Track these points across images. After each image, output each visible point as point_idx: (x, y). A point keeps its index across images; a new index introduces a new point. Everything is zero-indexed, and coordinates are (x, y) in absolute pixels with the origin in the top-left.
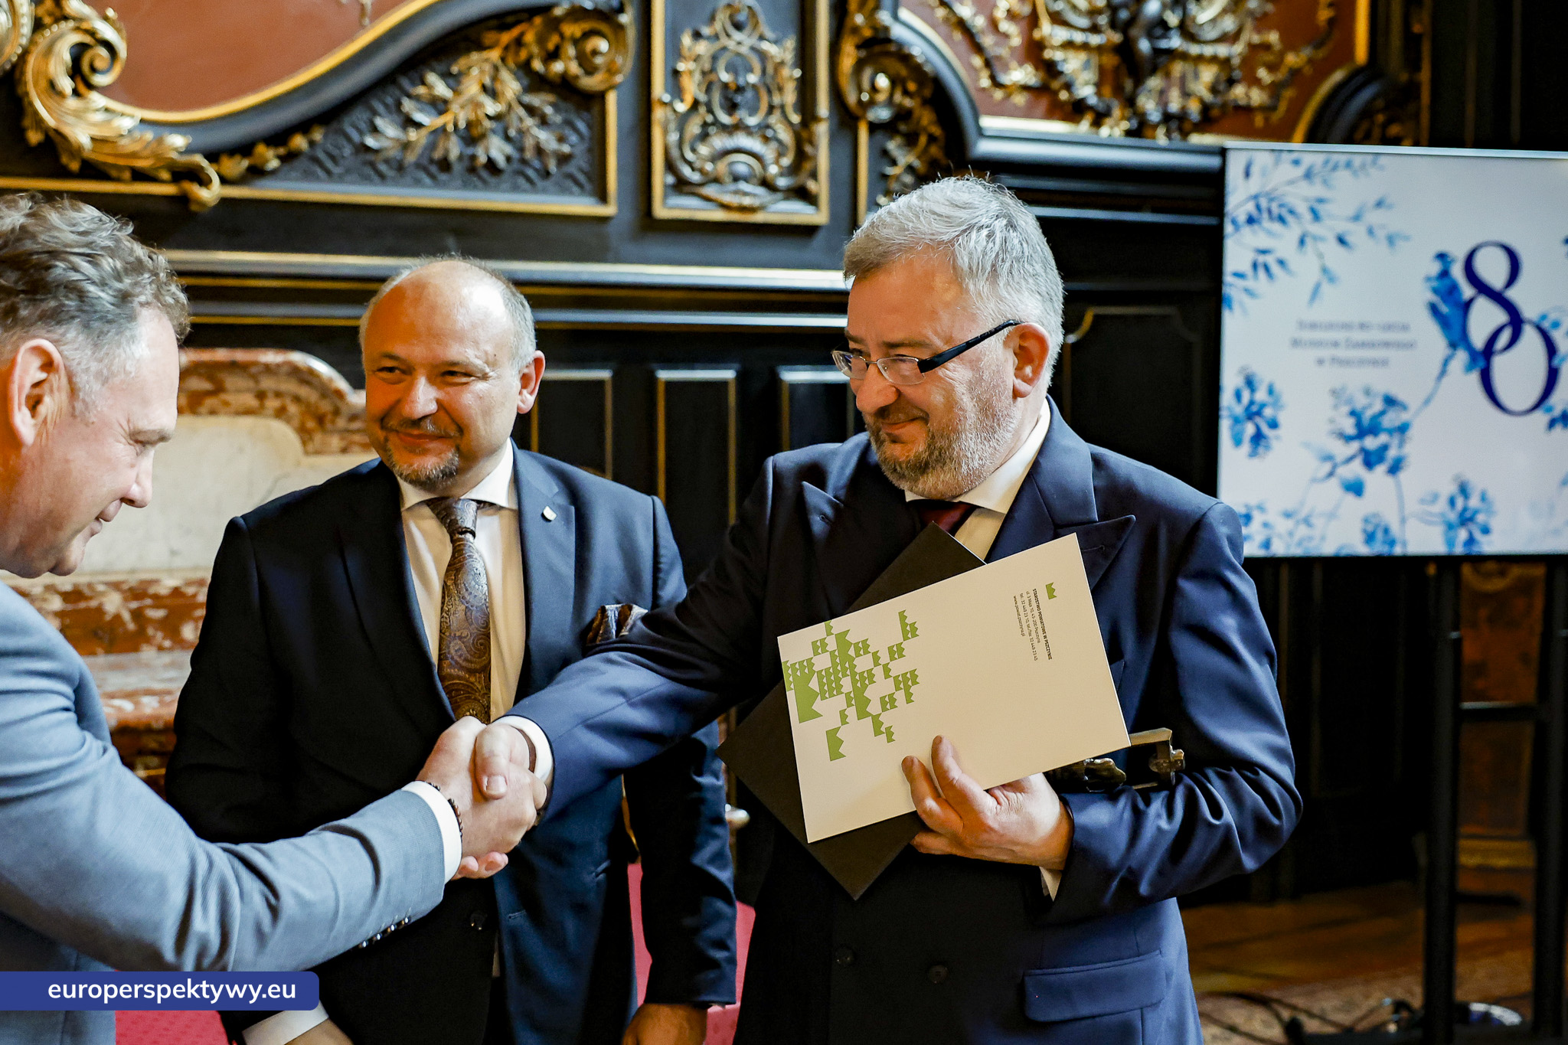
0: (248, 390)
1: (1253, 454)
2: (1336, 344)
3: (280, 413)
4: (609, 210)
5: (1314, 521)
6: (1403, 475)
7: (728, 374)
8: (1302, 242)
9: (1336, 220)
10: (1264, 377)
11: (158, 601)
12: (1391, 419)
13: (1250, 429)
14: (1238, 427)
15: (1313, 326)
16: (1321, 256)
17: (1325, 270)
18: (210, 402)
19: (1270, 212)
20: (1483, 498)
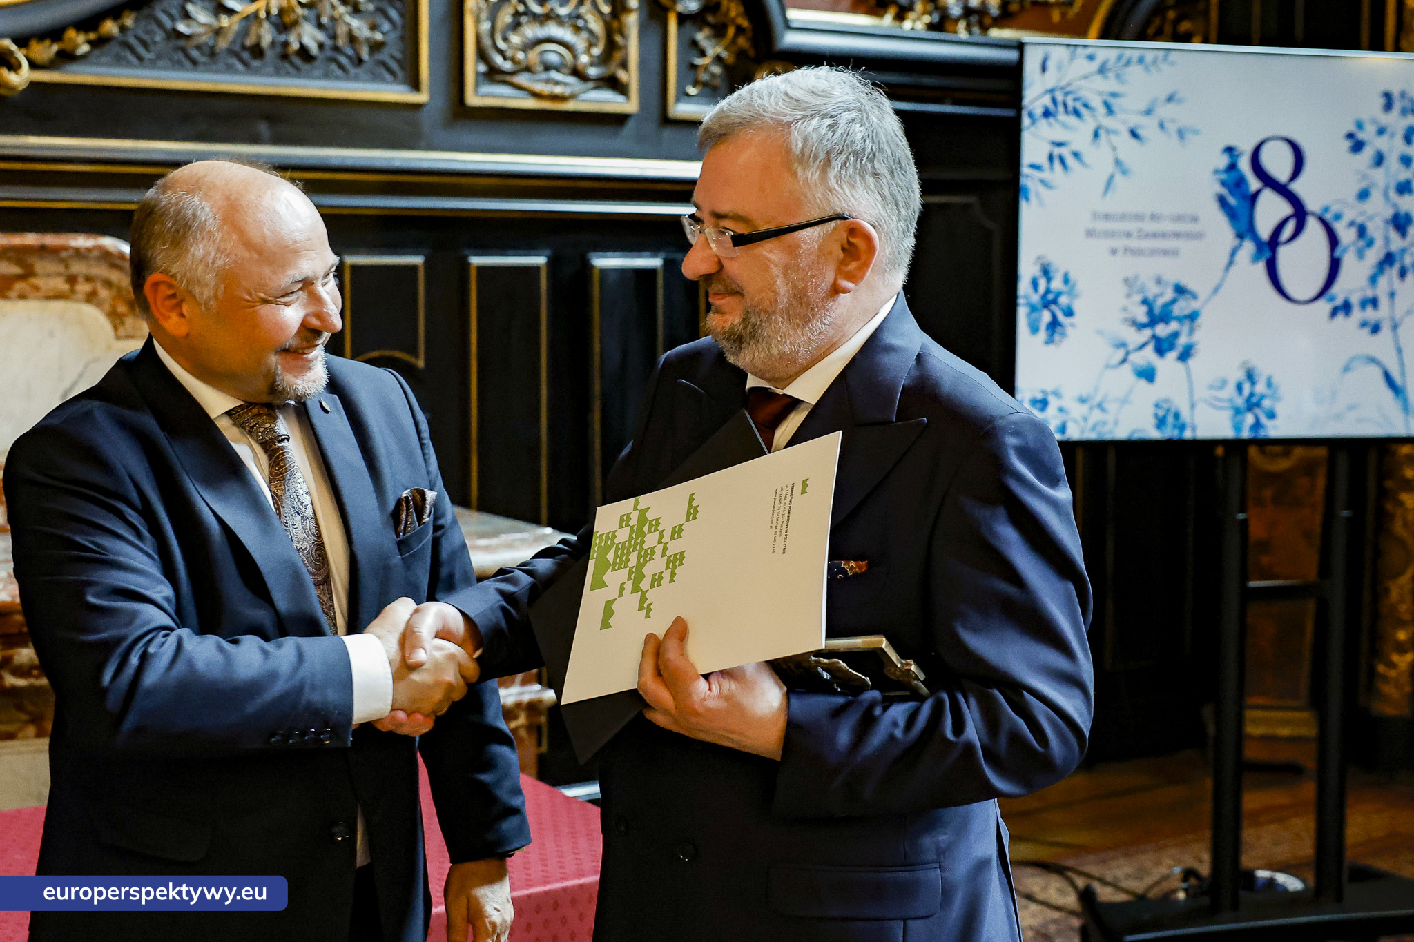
0: (58, 275)
1: (1050, 341)
2: (1128, 235)
3: (91, 298)
4: (422, 97)
5: (1106, 405)
6: (1192, 362)
7: (540, 260)
8: (1096, 135)
9: (1129, 113)
10: (1060, 265)
12: (1182, 307)
13: (1046, 317)
14: (1034, 315)
15: (1107, 217)
16: (1114, 149)
17: (1118, 162)
18: (19, 286)
19: (1065, 105)
20: (1269, 384)
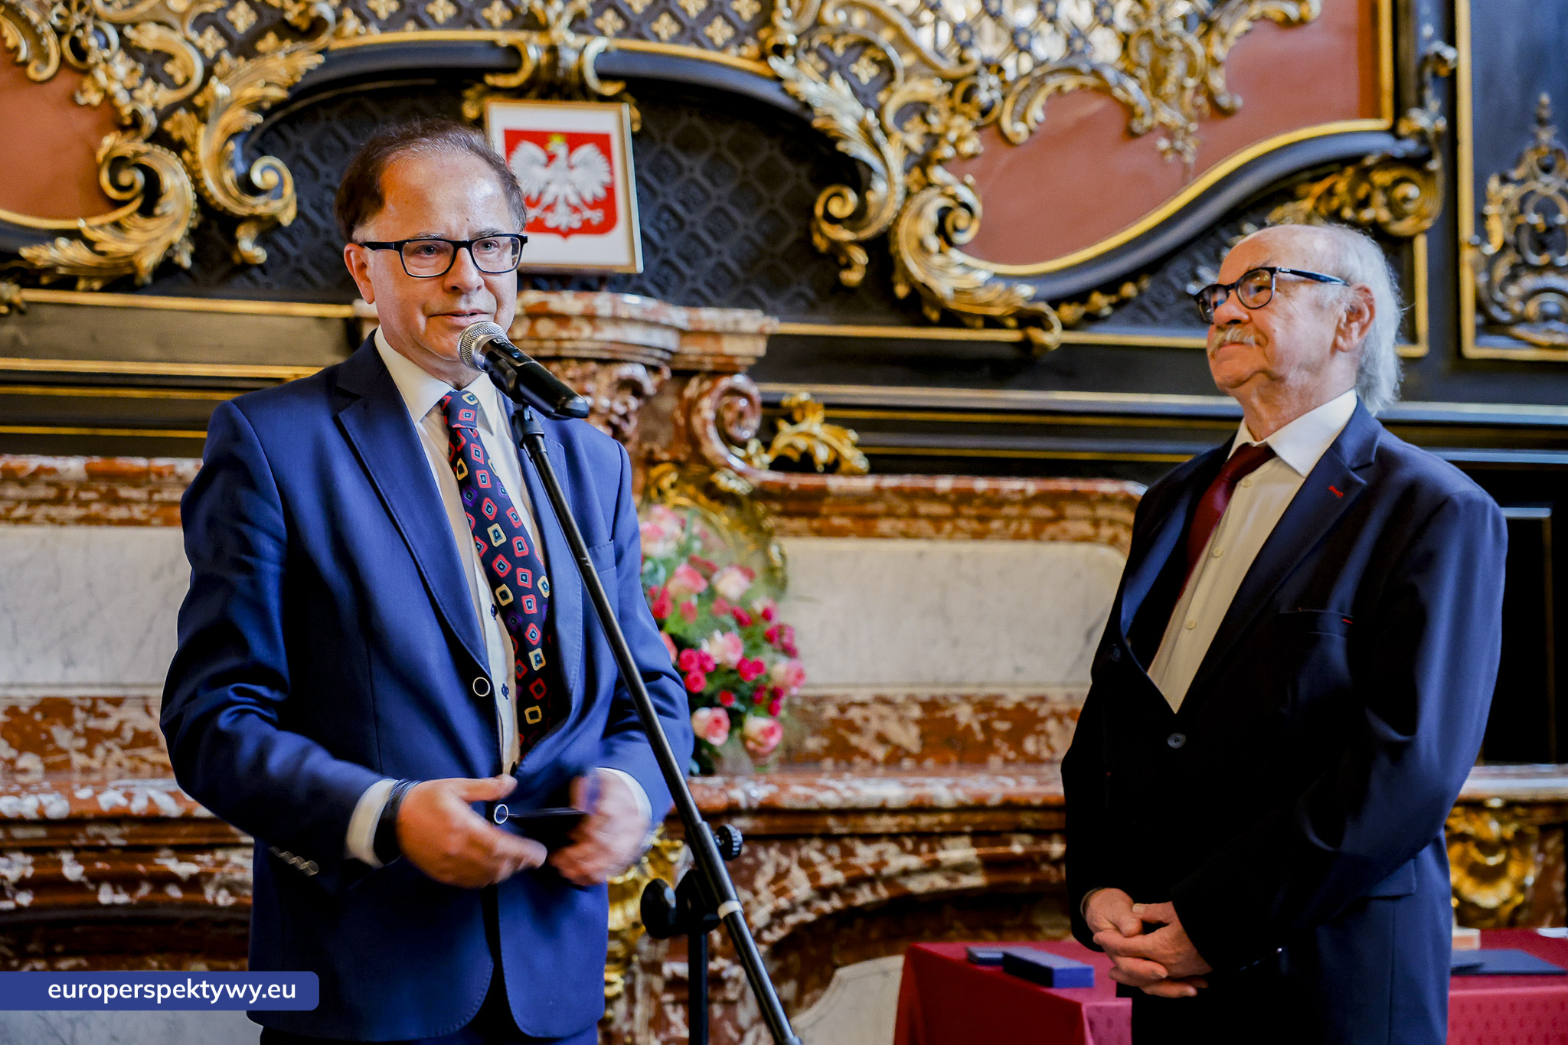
0: (1085, 518)
3: (1112, 541)
4: (1420, 350)
7: (1544, 513)
11: (1004, 715)
18: (1051, 529)
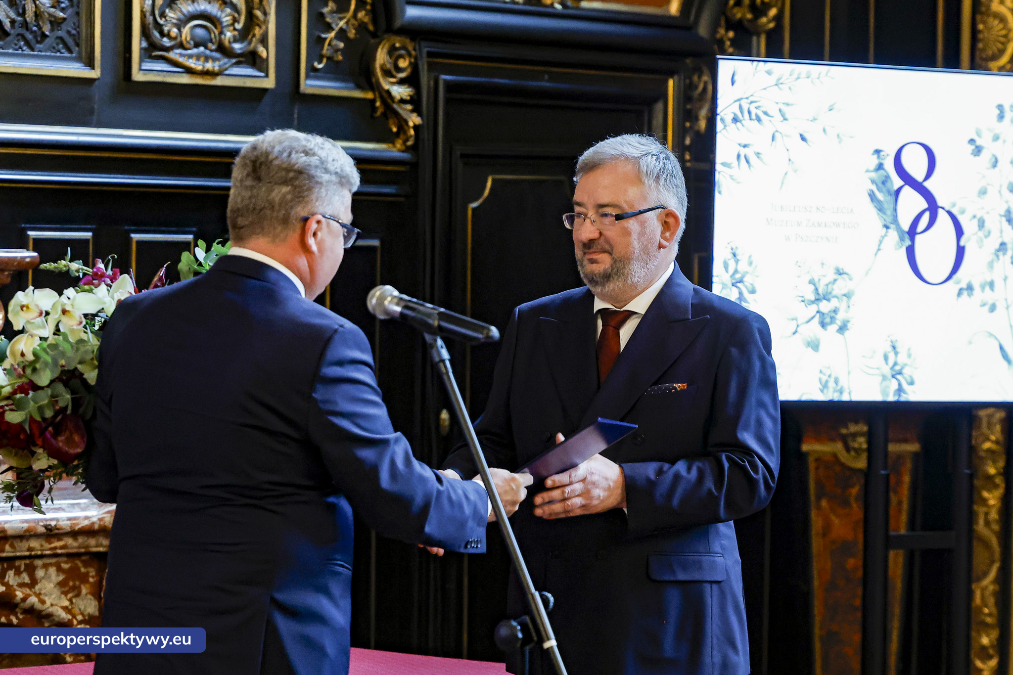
4: (95, 73)
6: (849, 335)
7: (189, 235)
8: (773, 138)
9: (798, 121)
12: (839, 288)
13: (734, 293)
14: (725, 292)
15: (782, 208)
16: (788, 150)
17: (791, 162)
19: (749, 112)
20: (909, 356)
